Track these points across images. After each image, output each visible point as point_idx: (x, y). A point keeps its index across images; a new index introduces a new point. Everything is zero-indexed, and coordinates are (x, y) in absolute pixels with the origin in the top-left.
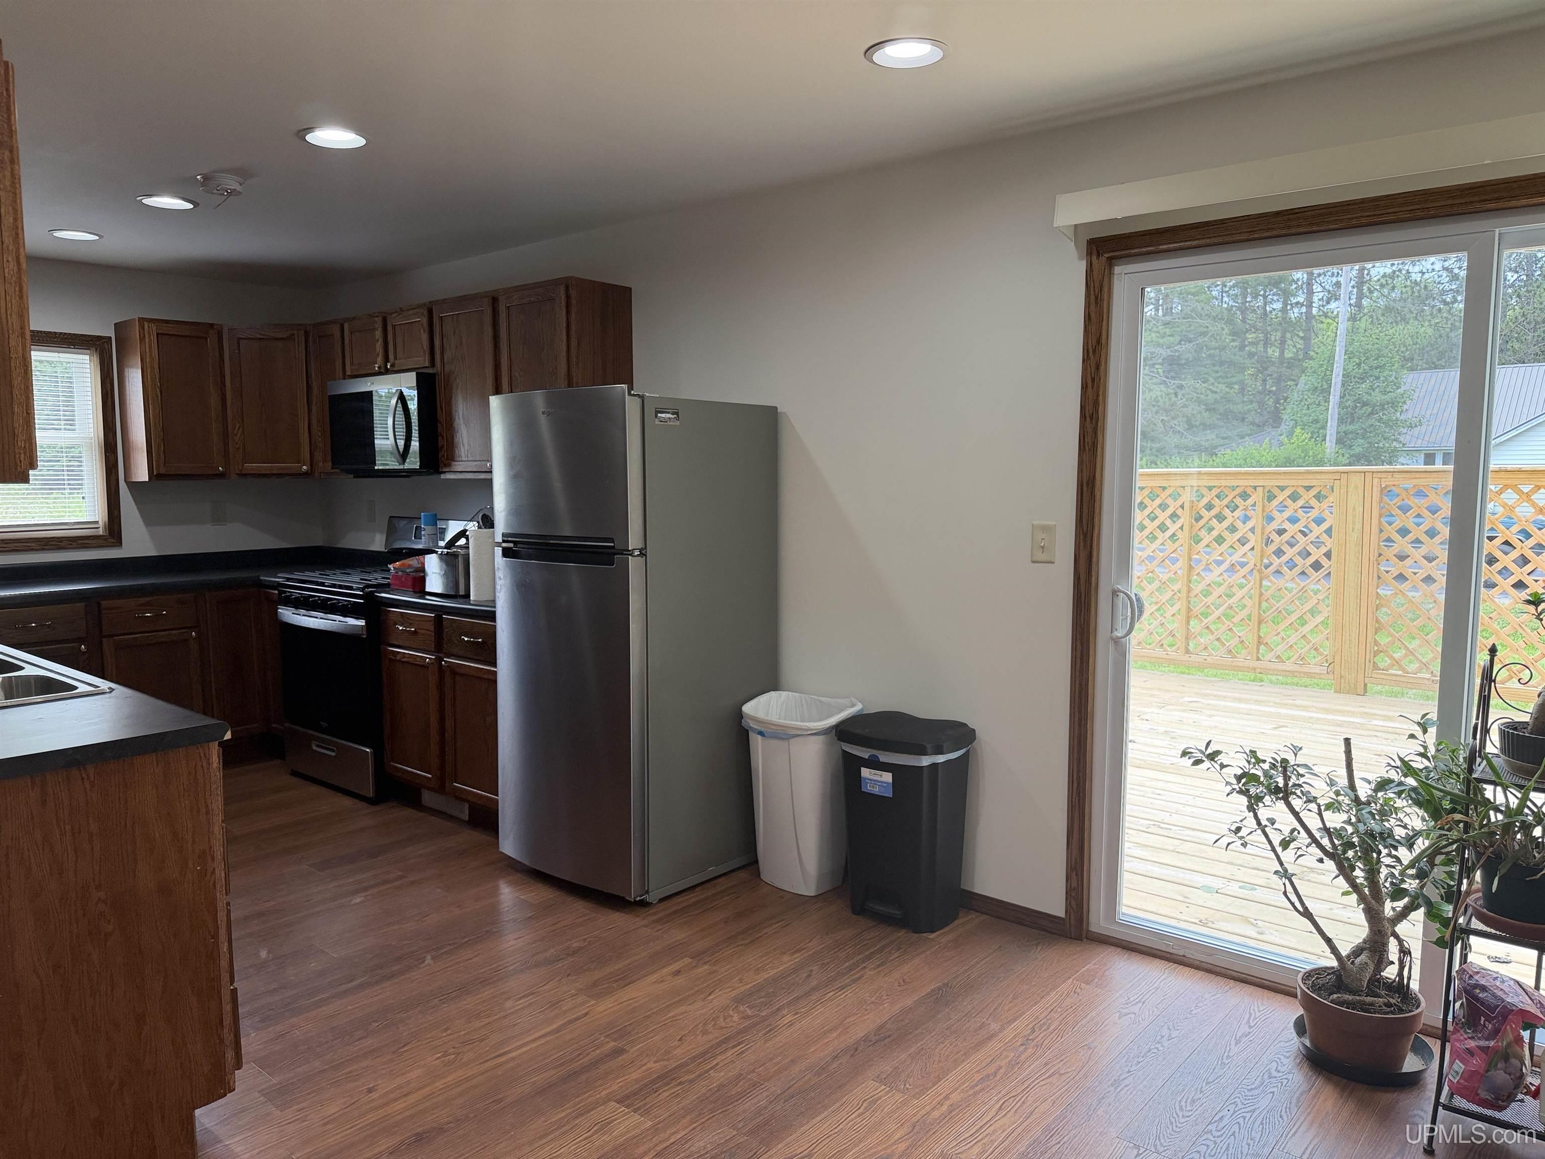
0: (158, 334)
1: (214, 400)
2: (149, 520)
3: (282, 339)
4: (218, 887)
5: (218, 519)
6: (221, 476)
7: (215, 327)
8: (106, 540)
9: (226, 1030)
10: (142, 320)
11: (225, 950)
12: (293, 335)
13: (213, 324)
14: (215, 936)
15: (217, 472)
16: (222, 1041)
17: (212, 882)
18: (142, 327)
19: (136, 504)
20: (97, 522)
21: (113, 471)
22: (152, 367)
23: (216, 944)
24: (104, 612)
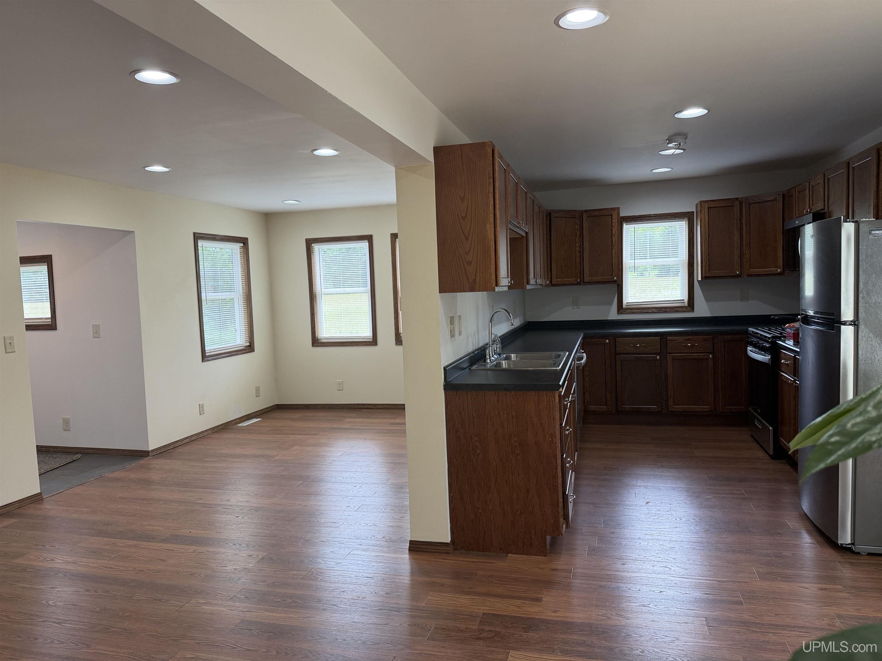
0: (708, 208)
1: (736, 238)
2: (708, 299)
3: (771, 201)
4: (557, 449)
5: (744, 298)
6: (739, 276)
7: (739, 199)
8: (687, 308)
9: (560, 509)
10: (701, 202)
11: (560, 476)
12: (776, 197)
13: (738, 198)
14: (556, 469)
15: (736, 275)
16: (558, 513)
17: (555, 446)
18: (701, 205)
19: (702, 291)
20: (684, 300)
21: (691, 276)
22: (705, 225)
23: (556, 473)
24: (668, 342)
